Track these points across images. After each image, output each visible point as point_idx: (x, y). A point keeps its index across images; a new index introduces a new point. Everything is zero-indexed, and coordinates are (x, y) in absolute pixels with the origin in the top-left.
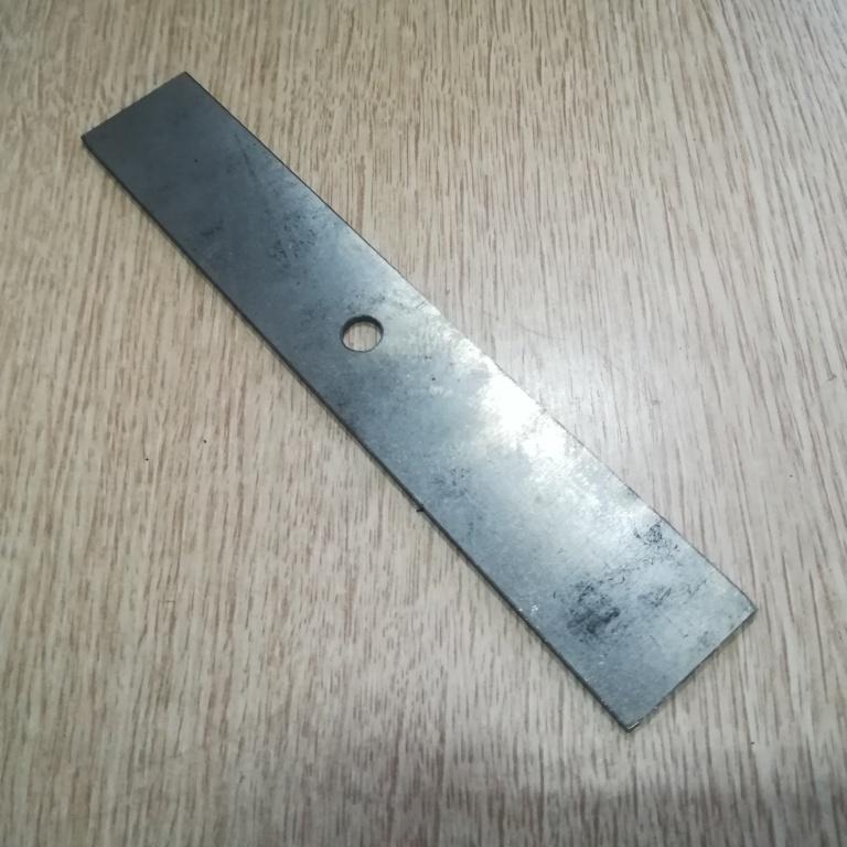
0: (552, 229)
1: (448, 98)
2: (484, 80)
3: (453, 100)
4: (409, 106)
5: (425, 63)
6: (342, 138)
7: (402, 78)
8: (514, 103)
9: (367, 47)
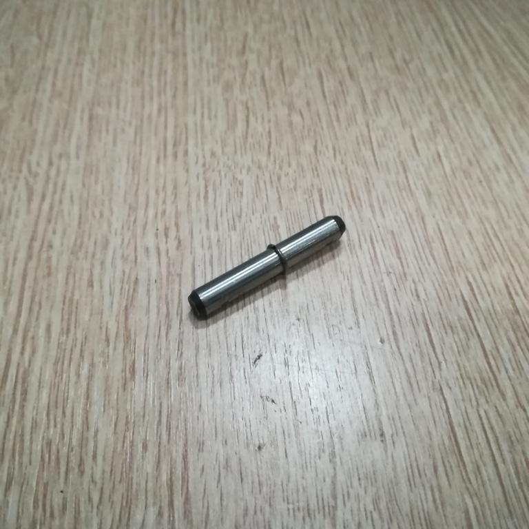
0: (467, 277)
1: (342, 168)
2: (370, 153)
3: (346, 169)
4: (309, 175)
5: (316, 142)
6: (254, 201)
7: (298, 152)
8: (401, 171)
9: (264, 129)
